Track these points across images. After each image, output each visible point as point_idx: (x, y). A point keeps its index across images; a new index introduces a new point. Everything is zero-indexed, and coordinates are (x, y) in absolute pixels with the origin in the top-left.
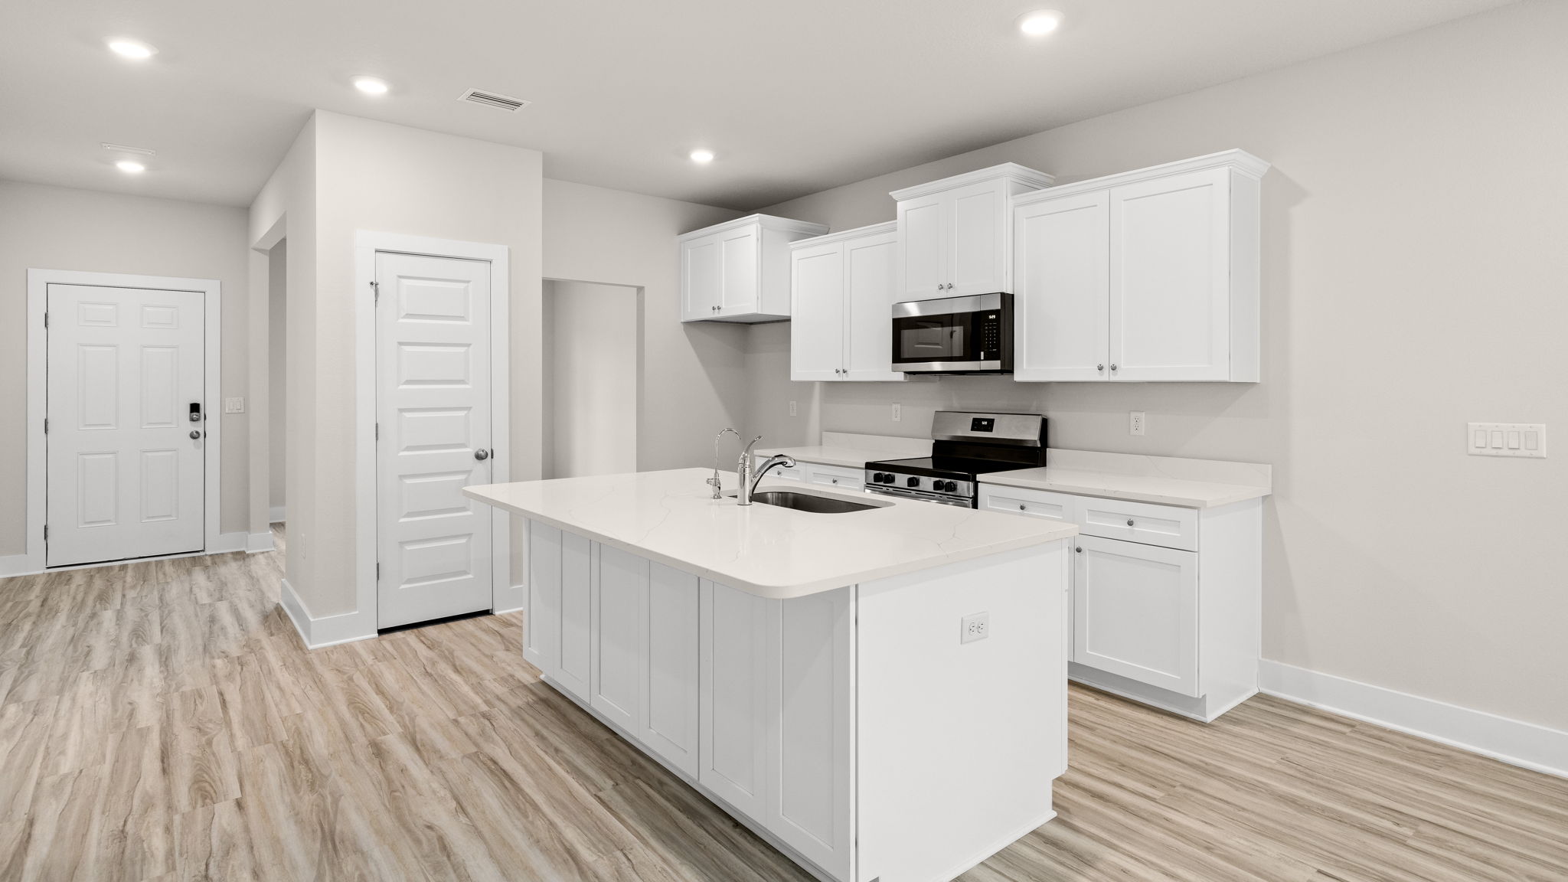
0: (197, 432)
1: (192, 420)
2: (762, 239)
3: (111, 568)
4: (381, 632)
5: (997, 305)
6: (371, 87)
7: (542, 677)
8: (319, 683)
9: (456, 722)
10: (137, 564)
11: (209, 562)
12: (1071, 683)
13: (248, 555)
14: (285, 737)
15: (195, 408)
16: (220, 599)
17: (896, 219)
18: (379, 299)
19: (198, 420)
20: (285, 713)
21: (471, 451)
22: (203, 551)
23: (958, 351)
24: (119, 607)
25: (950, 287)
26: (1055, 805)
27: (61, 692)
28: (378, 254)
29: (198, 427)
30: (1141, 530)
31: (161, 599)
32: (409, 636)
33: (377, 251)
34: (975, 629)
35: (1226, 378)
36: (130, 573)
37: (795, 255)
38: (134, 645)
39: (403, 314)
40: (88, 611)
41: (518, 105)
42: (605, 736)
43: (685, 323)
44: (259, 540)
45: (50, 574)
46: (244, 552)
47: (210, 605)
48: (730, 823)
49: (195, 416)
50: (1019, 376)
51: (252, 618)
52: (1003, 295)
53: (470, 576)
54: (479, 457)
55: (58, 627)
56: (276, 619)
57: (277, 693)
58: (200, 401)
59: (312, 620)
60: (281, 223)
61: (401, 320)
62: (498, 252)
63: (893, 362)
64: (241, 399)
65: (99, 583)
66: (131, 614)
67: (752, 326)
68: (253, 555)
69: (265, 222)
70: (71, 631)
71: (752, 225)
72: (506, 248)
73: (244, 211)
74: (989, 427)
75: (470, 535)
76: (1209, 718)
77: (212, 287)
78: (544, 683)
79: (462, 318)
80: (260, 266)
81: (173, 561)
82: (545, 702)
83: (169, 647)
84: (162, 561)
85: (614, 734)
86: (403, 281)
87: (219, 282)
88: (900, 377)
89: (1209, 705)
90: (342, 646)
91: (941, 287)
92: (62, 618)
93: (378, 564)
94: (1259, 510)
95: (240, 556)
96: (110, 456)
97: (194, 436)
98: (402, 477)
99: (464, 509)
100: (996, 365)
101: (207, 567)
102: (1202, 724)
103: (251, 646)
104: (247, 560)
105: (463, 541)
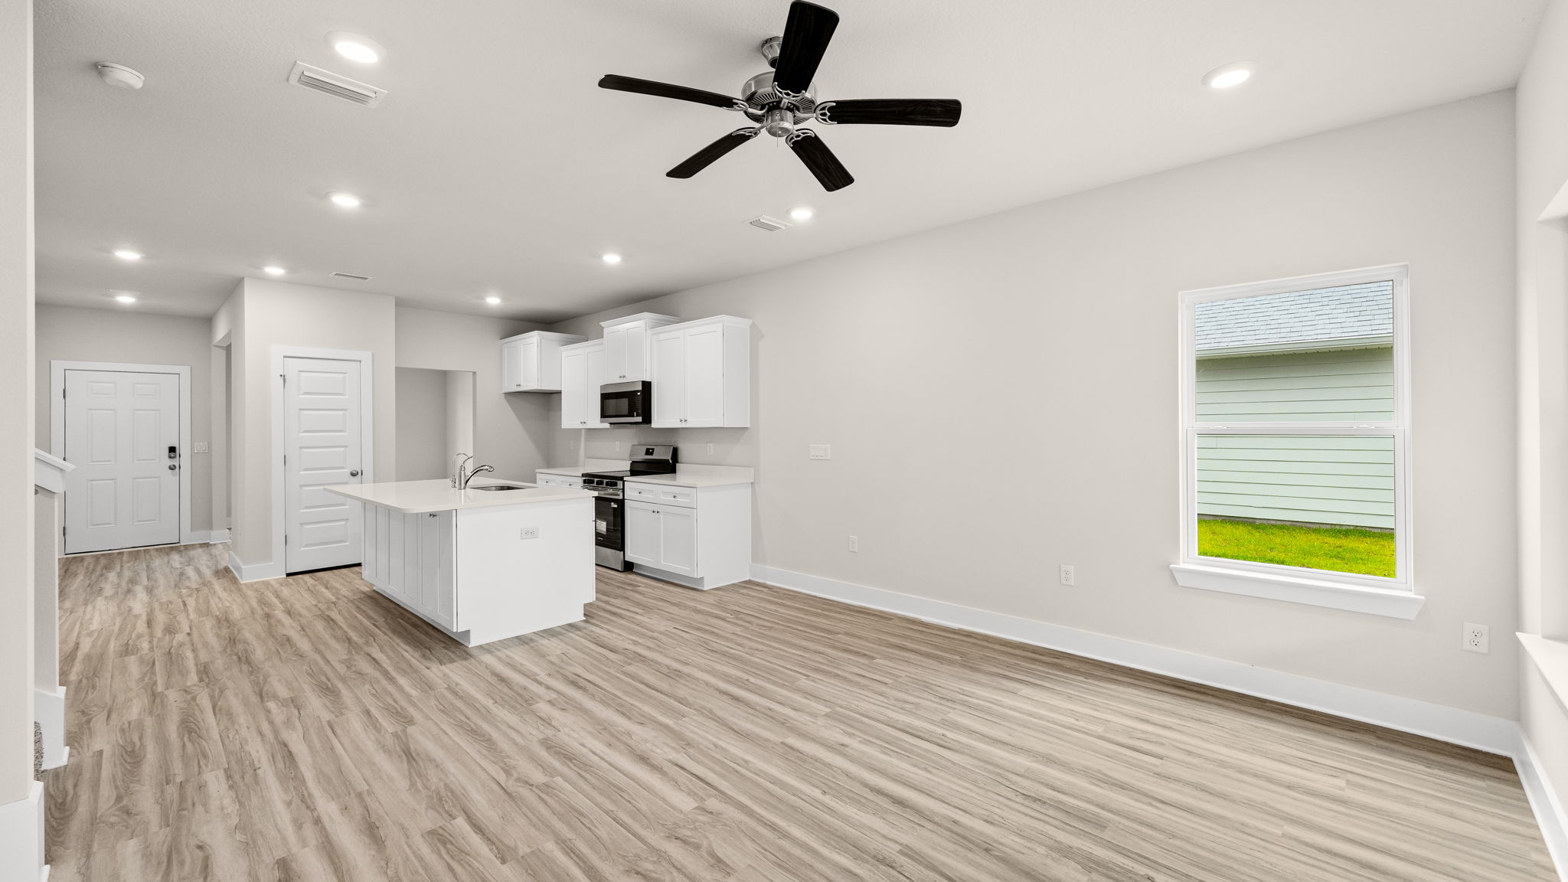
0: (174, 466)
1: (170, 457)
2: (540, 345)
3: (112, 554)
4: (288, 575)
5: (640, 388)
6: (275, 271)
7: (374, 588)
8: (244, 596)
9: (316, 605)
10: (131, 552)
11: (182, 549)
12: (596, 564)
13: (211, 545)
14: (218, 613)
15: (172, 450)
16: (189, 565)
17: (602, 337)
18: (286, 385)
19: (175, 457)
20: (220, 605)
21: (348, 471)
22: (179, 543)
23: (626, 412)
24: (119, 571)
25: (624, 377)
26: (585, 615)
27: (86, 604)
28: (285, 359)
29: (175, 462)
30: (680, 500)
31: (148, 566)
32: (306, 577)
33: (285, 357)
34: (529, 534)
35: (722, 426)
36: (125, 555)
37: (564, 354)
38: (130, 586)
39: (302, 393)
40: (98, 573)
41: (366, 278)
42: (394, 606)
43: (505, 394)
44: (218, 536)
45: (67, 558)
46: (208, 543)
47: (181, 568)
48: (431, 628)
49: (172, 455)
50: (654, 425)
51: (208, 573)
52: (644, 383)
53: (347, 544)
54: (353, 475)
55: (79, 580)
56: (225, 573)
57: (217, 600)
58: (175, 444)
59: (243, 567)
60: (229, 335)
61: (301, 396)
62: (366, 356)
63: (601, 417)
64: (206, 443)
65: (103, 561)
66: (127, 574)
67: (553, 395)
68: (215, 545)
69: (221, 331)
70: (88, 582)
71: (535, 337)
72: (370, 353)
73: (207, 322)
74: (652, 454)
75: (347, 519)
76: (705, 589)
77: (185, 371)
78: (375, 591)
79: (341, 394)
80: (219, 356)
81: (157, 550)
82: (371, 597)
83: (152, 586)
84: (148, 550)
85: (399, 605)
86: (303, 374)
87: (189, 368)
88: (607, 426)
89: (706, 581)
90: (263, 582)
91: (621, 377)
92: (80, 578)
93: (286, 536)
94: (749, 490)
95: (206, 545)
96: (110, 482)
97: (172, 468)
98: (301, 486)
99: (343, 505)
100: (639, 419)
101: (181, 551)
102: (702, 591)
103: (205, 583)
104: (210, 548)
105: (343, 523)
